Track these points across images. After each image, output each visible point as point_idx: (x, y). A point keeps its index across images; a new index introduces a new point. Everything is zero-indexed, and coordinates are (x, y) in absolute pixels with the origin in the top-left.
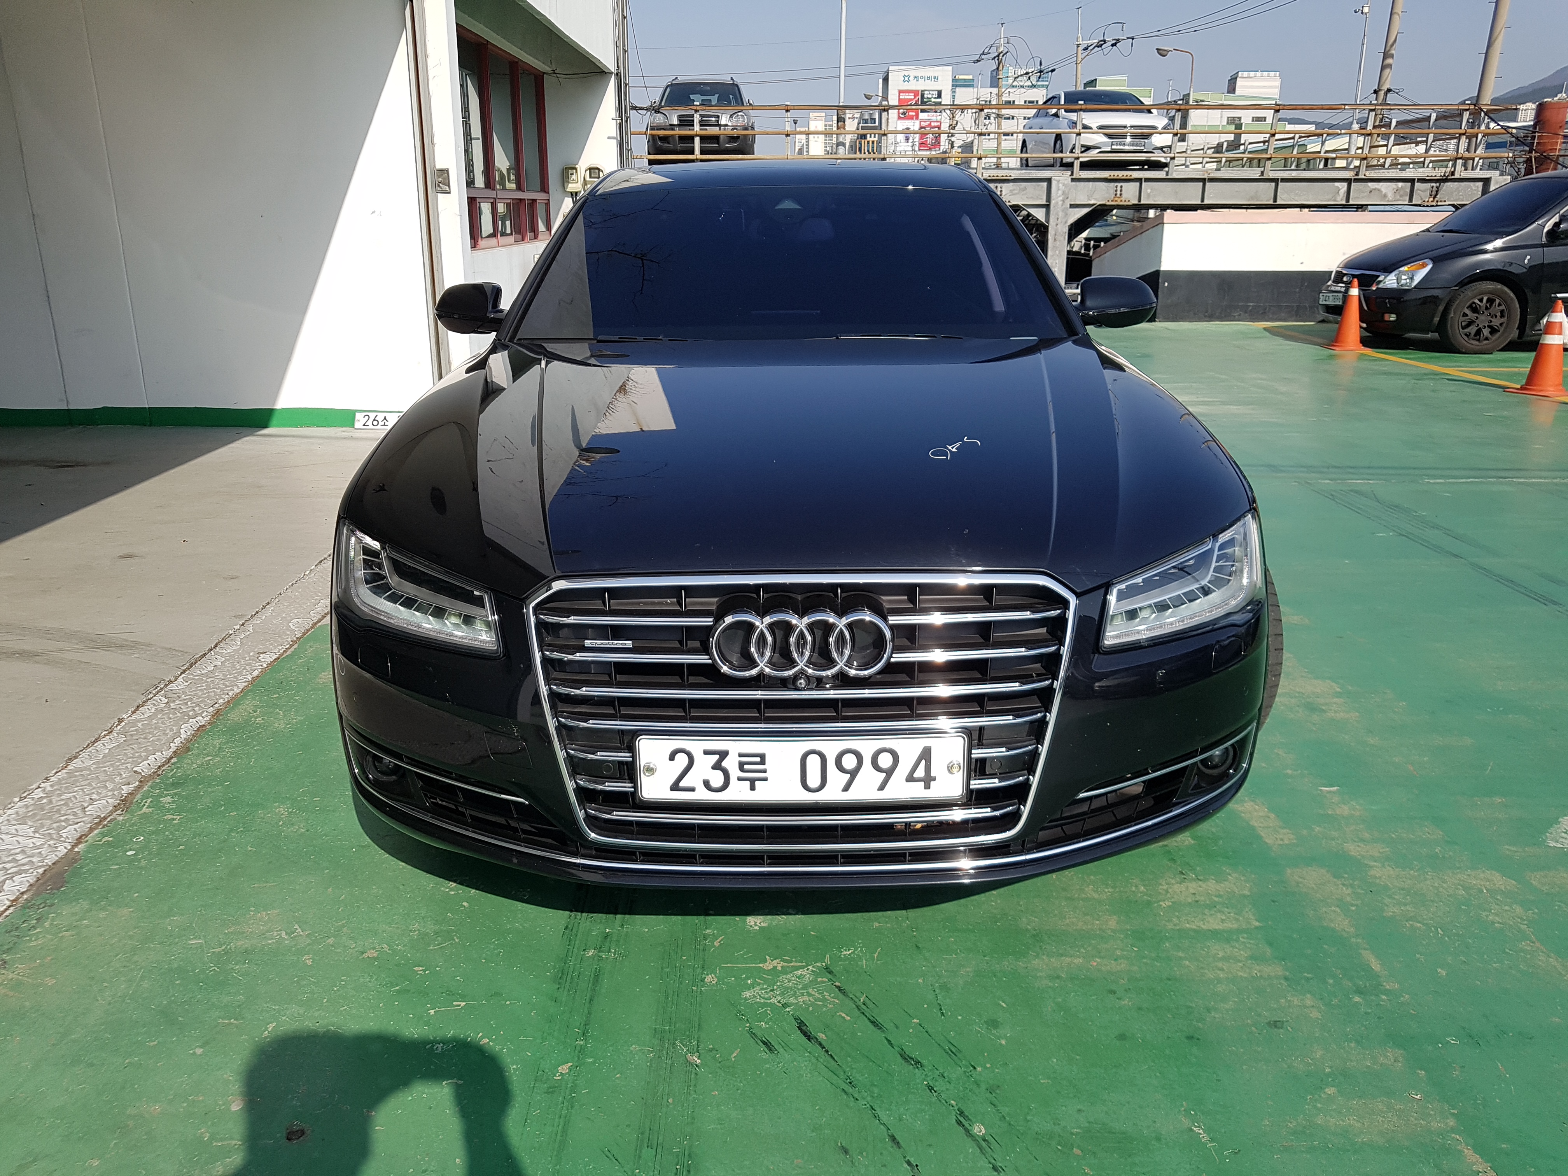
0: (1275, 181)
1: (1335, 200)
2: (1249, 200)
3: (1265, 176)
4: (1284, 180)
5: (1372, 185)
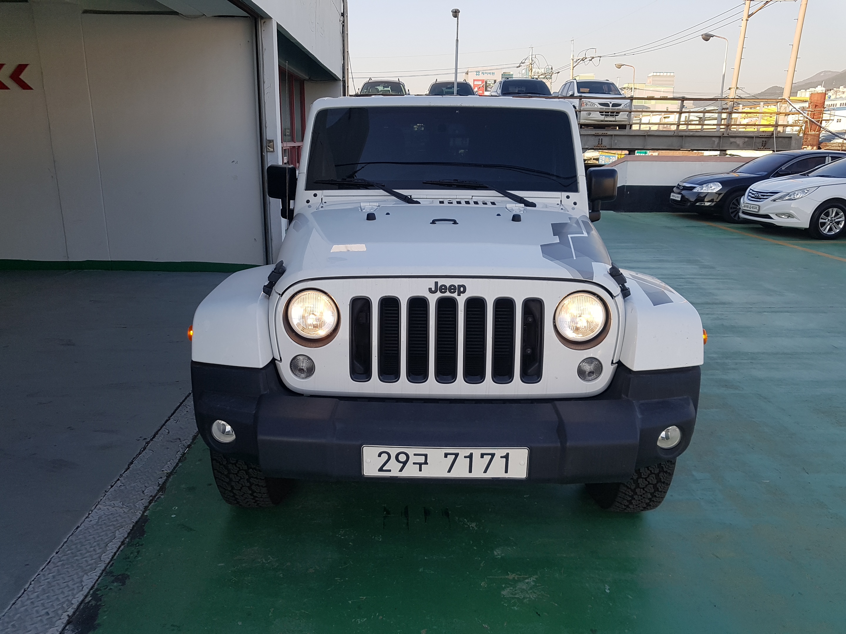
0: (682, 137)
1: (712, 148)
2: (668, 147)
3: (677, 134)
4: (686, 137)
5: (732, 140)
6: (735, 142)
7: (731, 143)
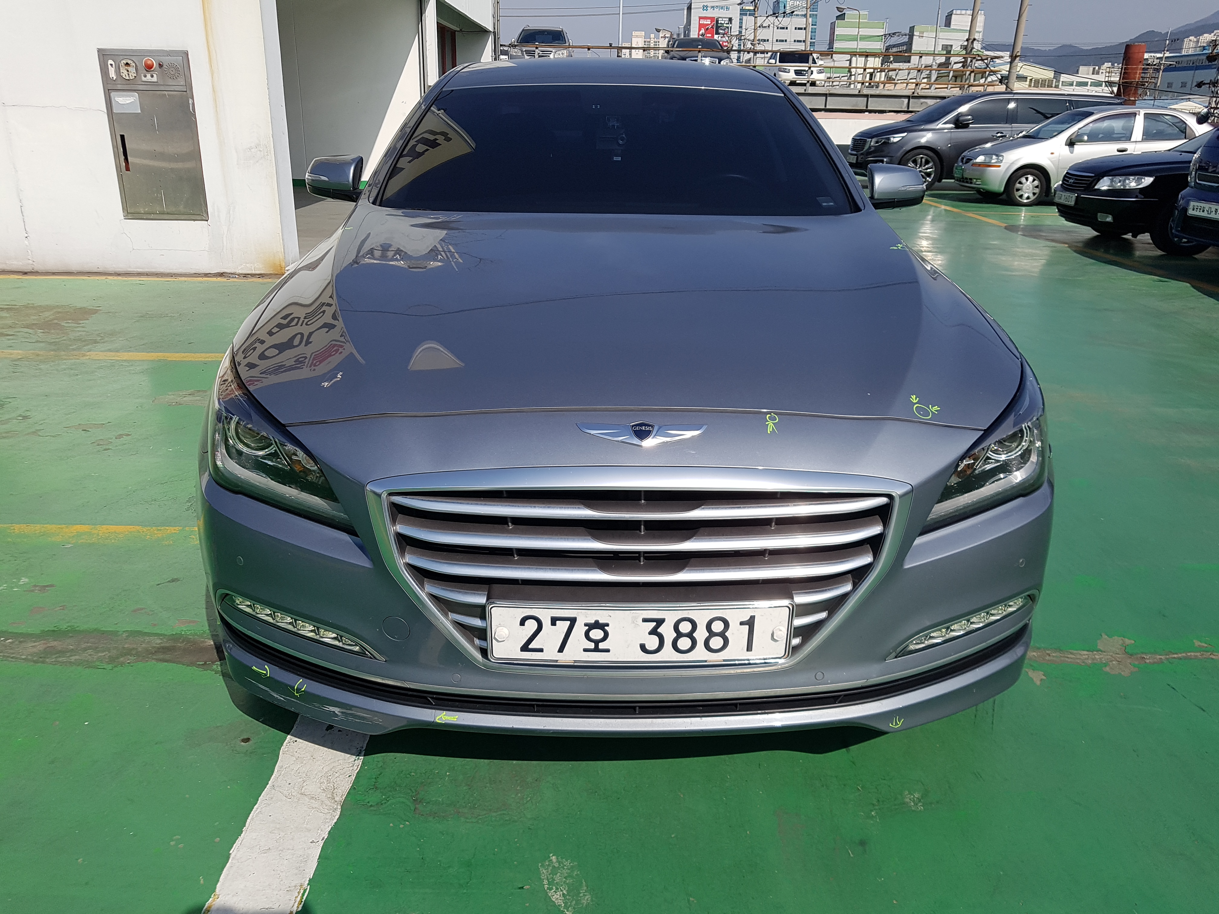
0: (867, 96)
1: (901, 108)
2: (853, 107)
3: (861, 93)
4: (873, 96)
5: (922, 100)
6: (926, 103)
7: (922, 104)
